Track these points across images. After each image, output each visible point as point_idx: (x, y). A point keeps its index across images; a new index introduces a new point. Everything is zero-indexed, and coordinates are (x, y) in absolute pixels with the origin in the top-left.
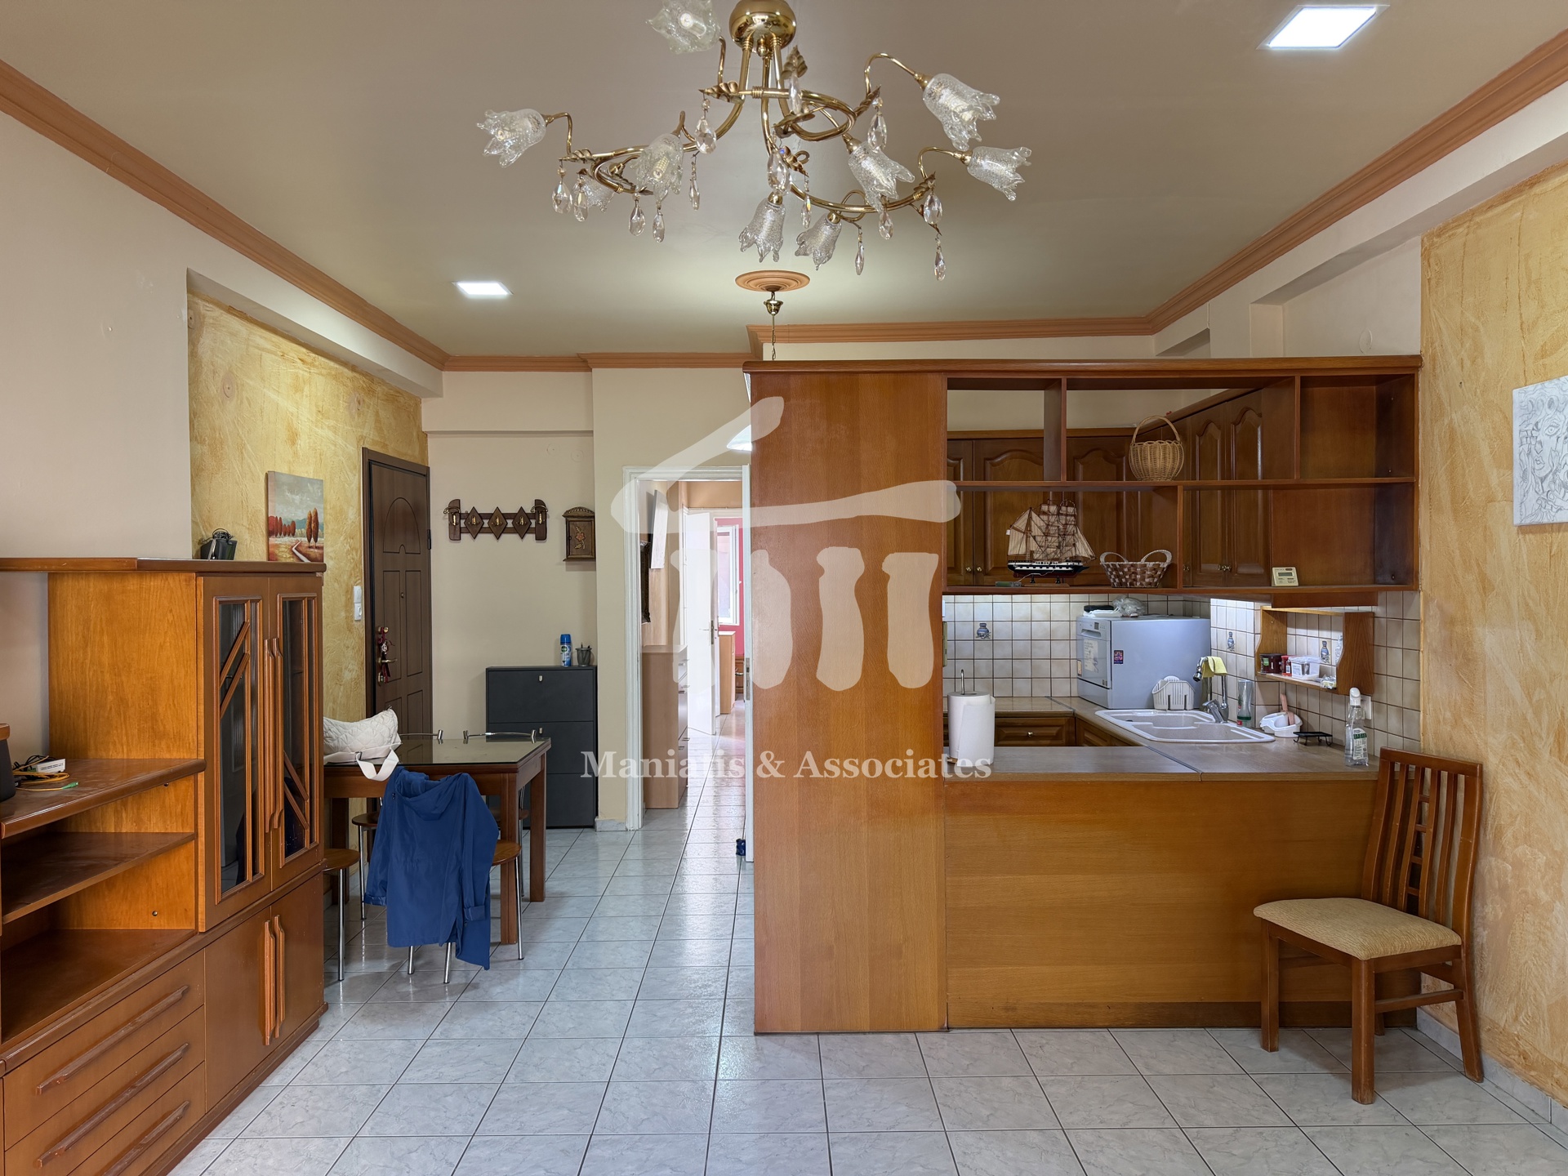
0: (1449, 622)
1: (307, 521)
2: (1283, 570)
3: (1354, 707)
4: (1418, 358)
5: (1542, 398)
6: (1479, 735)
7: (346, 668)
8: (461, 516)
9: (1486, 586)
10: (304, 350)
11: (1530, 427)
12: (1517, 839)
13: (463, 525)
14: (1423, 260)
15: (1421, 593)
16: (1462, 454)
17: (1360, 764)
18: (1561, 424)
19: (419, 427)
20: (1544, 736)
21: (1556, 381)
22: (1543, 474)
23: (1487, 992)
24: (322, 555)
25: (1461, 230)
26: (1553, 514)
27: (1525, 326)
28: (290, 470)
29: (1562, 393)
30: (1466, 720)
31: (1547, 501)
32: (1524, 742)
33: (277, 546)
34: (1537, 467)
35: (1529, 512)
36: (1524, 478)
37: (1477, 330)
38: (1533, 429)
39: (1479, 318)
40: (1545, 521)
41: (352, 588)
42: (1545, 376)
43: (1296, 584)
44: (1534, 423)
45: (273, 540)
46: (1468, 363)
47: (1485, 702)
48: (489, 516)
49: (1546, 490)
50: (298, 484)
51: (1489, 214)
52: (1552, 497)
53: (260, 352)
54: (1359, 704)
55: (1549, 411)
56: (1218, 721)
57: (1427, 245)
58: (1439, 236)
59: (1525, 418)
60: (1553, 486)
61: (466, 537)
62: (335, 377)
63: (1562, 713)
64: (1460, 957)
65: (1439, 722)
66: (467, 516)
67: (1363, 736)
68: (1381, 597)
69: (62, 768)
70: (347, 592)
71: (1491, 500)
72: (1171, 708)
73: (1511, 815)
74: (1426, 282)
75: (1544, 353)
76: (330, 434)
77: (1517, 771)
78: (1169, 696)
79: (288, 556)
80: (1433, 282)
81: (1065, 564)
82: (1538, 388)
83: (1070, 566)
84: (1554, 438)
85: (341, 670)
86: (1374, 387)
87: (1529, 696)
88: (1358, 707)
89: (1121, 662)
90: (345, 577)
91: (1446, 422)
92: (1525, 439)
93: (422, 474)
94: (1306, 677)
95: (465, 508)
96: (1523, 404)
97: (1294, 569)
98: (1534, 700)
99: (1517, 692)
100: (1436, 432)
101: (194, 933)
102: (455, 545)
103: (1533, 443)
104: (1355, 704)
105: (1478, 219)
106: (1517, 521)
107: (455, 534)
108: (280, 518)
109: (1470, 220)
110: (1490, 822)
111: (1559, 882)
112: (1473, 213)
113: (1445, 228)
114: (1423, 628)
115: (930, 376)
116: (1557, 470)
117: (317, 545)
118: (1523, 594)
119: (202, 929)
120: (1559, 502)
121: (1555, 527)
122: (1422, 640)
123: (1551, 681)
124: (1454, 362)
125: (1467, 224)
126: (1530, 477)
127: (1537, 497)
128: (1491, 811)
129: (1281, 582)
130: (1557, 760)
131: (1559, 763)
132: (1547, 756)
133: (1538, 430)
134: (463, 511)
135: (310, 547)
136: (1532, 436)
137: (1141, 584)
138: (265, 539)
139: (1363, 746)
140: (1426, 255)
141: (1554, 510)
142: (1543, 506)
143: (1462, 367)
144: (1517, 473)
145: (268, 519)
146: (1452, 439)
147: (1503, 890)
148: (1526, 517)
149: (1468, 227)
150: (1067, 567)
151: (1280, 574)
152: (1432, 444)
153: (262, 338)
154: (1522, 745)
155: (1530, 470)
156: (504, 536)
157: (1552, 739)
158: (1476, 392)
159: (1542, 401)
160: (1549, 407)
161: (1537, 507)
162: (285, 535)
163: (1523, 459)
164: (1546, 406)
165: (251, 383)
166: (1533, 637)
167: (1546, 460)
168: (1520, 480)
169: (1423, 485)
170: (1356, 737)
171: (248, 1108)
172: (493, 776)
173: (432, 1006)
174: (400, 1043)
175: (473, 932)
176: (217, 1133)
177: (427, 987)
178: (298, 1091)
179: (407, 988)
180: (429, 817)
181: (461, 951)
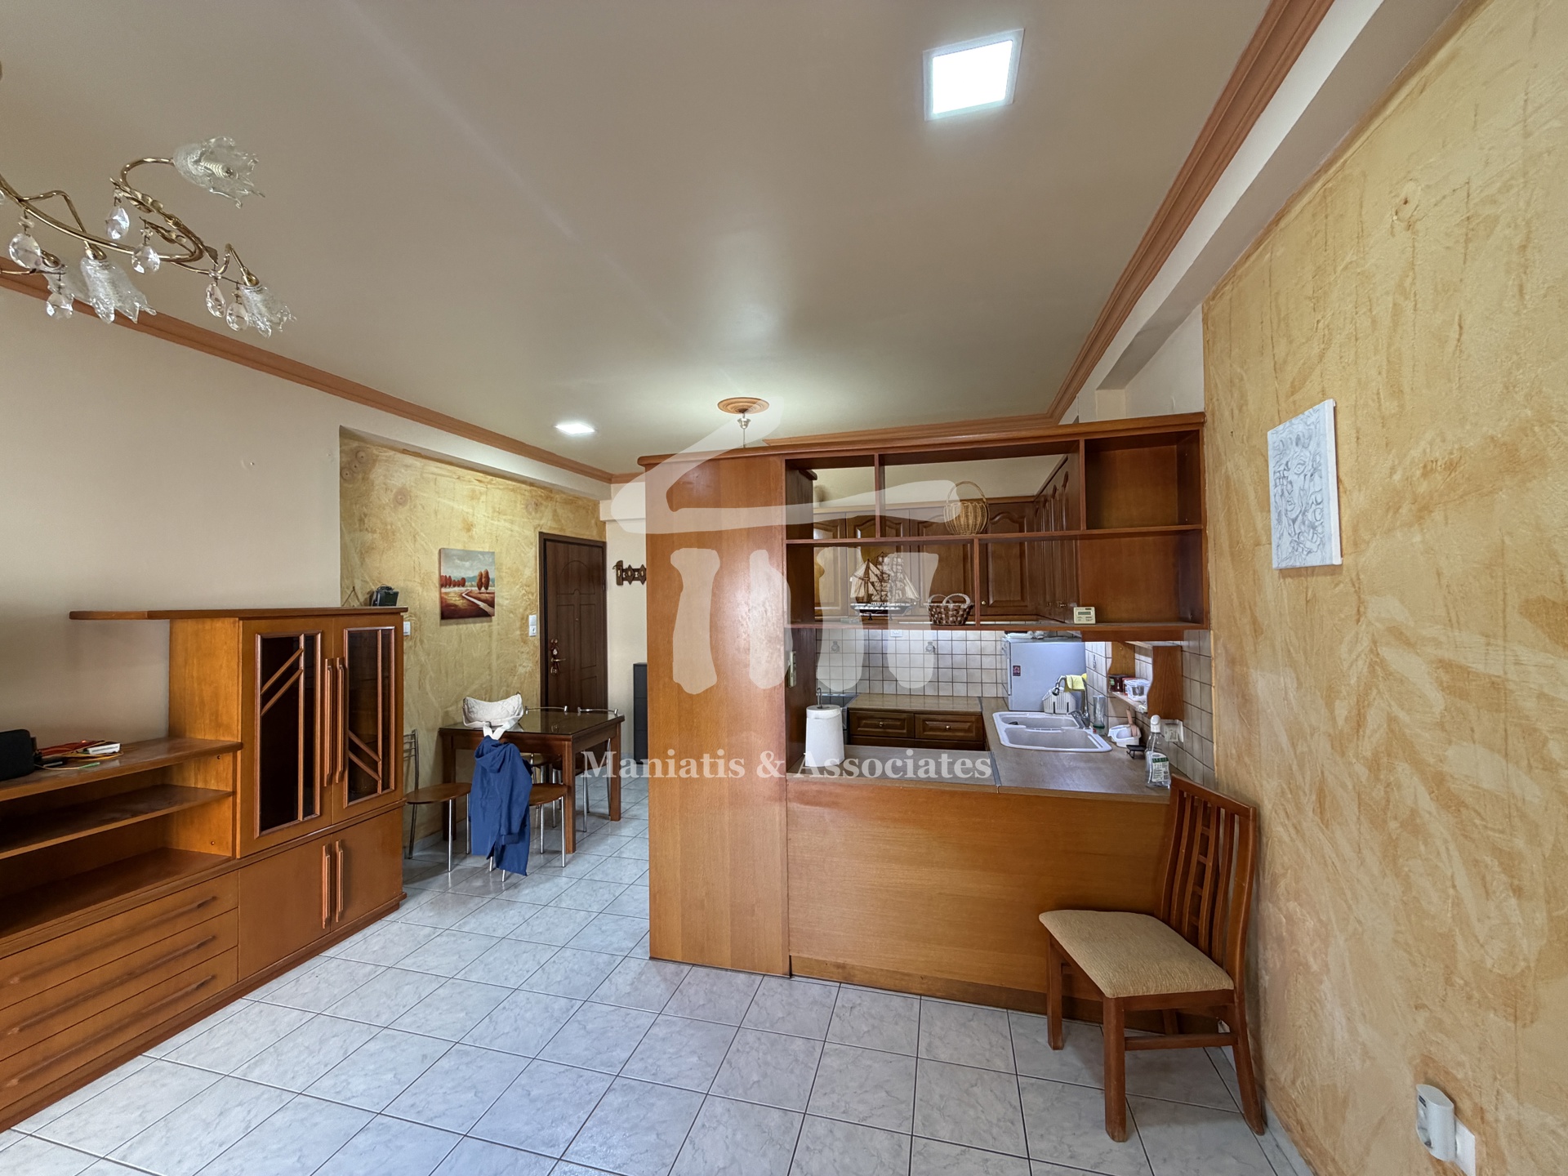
0: (1232, 662)
1: (478, 578)
2: (1083, 609)
3: (1153, 733)
4: (1202, 414)
5: (1291, 436)
6: (1256, 776)
7: (520, 665)
8: (623, 571)
9: (1257, 629)
10: (481, 475)
11: (1282, 468)
12: (1288, 893)
13: (624, 576)
14: (1204, 324)
15: (1212, 632)
16: (1235, 500)
17: (1159, 787)
18: (1307, 460)
19: (598, 518)
20: (1308, 792)
21: (1301, 416)
22: (1294, 516)
23: (1270, 1040)
24: (493, 598)
25: (1227, 288)
26: (1304, 556)
27: (1277, 366)
28: (465, 547)
29: (1307, 428)
30: (1247, 759)
31: (1298, 544)
32: (1291, 793)
33: (446, 593)
34: (1289, 508)
35: (1284, 556)
36: (1279, 521)
37: (1242, 379)
38: (1285, 470)
39: (1242, 367)
40: (1298, 564)
41: (528, 616)
42: (1296, 411)
43: (1093, 621)
44: (1285, 462)
45: (444, 590)
46: (1236, 412)
47: (1260, 744)
48: (637, 570)
49: (1297, 532)
50: (467, 555)
51: (1248, 263)
52: (1302, 538)
53: (435, 476)
54: (1158, 731)
55: (1297, 449)
56: (1081, 727)
57: (1206, 308)
58: (1213, 298)
59: (1277, 458)
60: (1302, 528)
61: (626, 583)
62: (513, 490)
63: (1322, 773)
64: (1233, 1002)
65: (1227, 756)
66: (626, 571)
67: (1162, 760)
68: (1186, 632)
69: (117, 750)
70: (522, 619)
71: (1258, 544)
72: (1056, 712)
73: (1283, 867)
74: (1206, 343)
75: (1294, 391)
76: (508, 525)
77: (1287, 822)
78: (1054, 703)
79: (457, 599)
80: (1210, 343)
81: (893, 604)
82: (1287, 425)
83: (898, 606)
84: (1302, 476)
85: (515, 667)
86: (1175, 446)
87: (1294, 746)
88: (1157, 733)
89: (1017, 674)
90: (521, 610)
91: (1223, 471)
92: (1278, 480)
93: (601, 547)
94: (1138, 698)
95: (625, 566)
96: (1276, 445)
97: (1093, 608)
98: (1298, 752)
99: (1284, 740)
100: (1217, 481)
101: (228, 860)
102: (619, 587)
103: (1285, 483)
104: (1155, 731)
105: (1239, 272)
106: (1275, 565)
107: (620, 582)
108: (450, 577)
109: (1234, 276)
110: (1267, 867)
111: (1326, 956)
112: (1236, 268)
113: (1217, 289)
114: (1213, 665)
115: (771, 459)
116: (1306, 511)
117: (488, 591)
118: (1285, 640)
119: (238, 857)
120: (1308, 544)
121: (1309, 571)
122: (1213, 675)
123: (1312, 735)
124: (1227, 414)
125: (1232, 280)
126: (1284, 518)
127: (1290, 539)
128: (1268, 856)
129: (1080, 620)
130: (1319, 821)
131: (1321, 824)
132: (1311, 814)
133: (1289, 470)
134: (624, 568)
135: (480, 593)
136: (1284, 477)
137: (947, 622)
138: (438, 589)
139: (1163, 769)
140: (1205, 321)
141: (1305, 553)
142: (1296, 548)
143: (1233, 418)
144: (1274, 516)
145: (441, 577)
146: (1228, 487)
147: (1280, 940)
148: (1282, 561)
149: (1233, 283)
150: (895, 607)
151: (1079, 613)
152: (1215, 492)
153: (434, 467)
154: (1290, 796)
155: (1283, 513)
156: (634, 582)
157: (1314, 797)
158: (1243, 440)
159: (1291, 439)
160: (1297, 444)
161: (1290, 550)
162: (450, 586)
163: (1277, 501)
164: (1294, 444)
165: (425, 495)
166: (1295, 685)
167: (1296, 501)
168: (1276, 522)
169: (1210, 532)
170: (1155, 761)
171: (291, 975)
172: (558, 743)
173: (477, 900)
174: (427, 930)
175: (510, 852)
176: (250, 996)
177: (491, 884)
178: (335, 963)
179: (478, 883)
180: (492, 771)
181: (499, 863)
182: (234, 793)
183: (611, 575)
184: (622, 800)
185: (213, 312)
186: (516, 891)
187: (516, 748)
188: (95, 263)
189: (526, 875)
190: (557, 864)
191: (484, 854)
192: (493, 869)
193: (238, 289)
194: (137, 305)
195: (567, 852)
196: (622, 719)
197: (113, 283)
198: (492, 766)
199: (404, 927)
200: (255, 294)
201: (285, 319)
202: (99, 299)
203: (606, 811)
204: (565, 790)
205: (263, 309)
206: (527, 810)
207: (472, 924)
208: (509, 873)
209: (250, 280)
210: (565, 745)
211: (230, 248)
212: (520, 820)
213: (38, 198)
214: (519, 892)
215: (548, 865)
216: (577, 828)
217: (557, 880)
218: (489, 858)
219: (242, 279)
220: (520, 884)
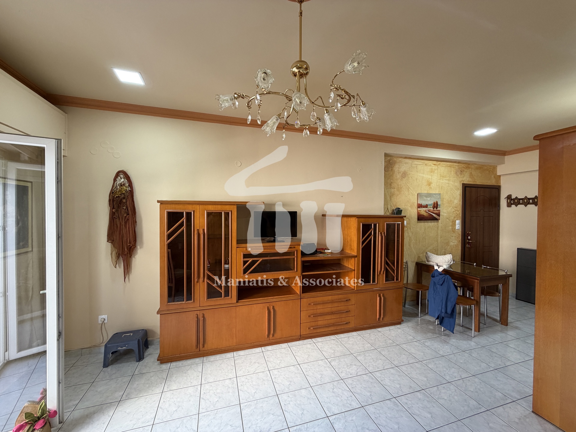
1: (433, 204)
7: (451, 242)
8: (512, 200)
10: (436, 162)
13: (512, 202)
19: (496, 174)
24: (440, 212)
28: (428, 192)
33: (420, 210)
41: (455, 221)
45: (419, 209)
48: (522, 199)
50: (429, 195)
53: (416, 165)
61: (513, 206)
62: (450, 166)
66: (514, 200)
69: (330, 252)
70: (453, 222)
76: (447, 182)
79: (424, 213)
85: (449, 242)
90: (452, 218)
93: (498, 189)
95: (513, 197)
101: (353, 290)
102: (509, 208)
107: (509, 205)
108: (421, 204)
117: (437, 210)
119: (355, 289)
134: (513, 198)
135: (434, 210)
138: (417, 209)
145: (418, 204)
153: (416, 162)
156: (519, 206)
162: (421, 208)
165: (412, 173)
171: (368, 331)
172: (470, 279)
173: (431, 334)
174: (411, 337)
175: (446, 320)
176: (358, 332)
177: (437, 330)
178: (380, 334)
179: (431, 327)
180: (438, 284)
181: (441, 323)
182: (355, 270)
183: (503, 202)
184: (508, 316)
185: (353, 116)
186: (449, 338)
187: (450, 278)
188: (326, 114)
189: (454, 333)
190: (470, 334)
191: (435, 317)
192: (438, 324)
193: (360, 107)
194: (335, 123)
195: (475, 331)
196: (511, 276)
197: (330, 119)
198: (438, 282)
199: (403, 332)
200: (364, 108)
201: (373, 113)
202: (327, 125)
203: (498, 319)
204: (475, 302)
205: (366, 113)
206: (455, 306)
207: (428, 343)
208: (445, 329)
209: (363, 104)
210: (475, 282)
211: (358, 95)
212: (452, 309)
213: (316, 100)
214: (450, 339)
215: (465, 333)
216: (481, 321)
217: (470, 342)
218: (436, 319)
219: (361, 104)
220: (450, 336)
